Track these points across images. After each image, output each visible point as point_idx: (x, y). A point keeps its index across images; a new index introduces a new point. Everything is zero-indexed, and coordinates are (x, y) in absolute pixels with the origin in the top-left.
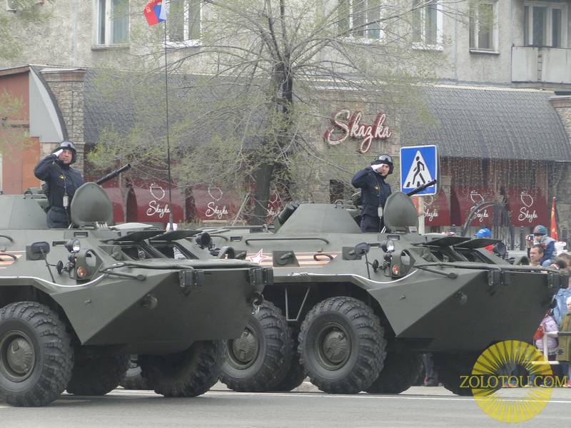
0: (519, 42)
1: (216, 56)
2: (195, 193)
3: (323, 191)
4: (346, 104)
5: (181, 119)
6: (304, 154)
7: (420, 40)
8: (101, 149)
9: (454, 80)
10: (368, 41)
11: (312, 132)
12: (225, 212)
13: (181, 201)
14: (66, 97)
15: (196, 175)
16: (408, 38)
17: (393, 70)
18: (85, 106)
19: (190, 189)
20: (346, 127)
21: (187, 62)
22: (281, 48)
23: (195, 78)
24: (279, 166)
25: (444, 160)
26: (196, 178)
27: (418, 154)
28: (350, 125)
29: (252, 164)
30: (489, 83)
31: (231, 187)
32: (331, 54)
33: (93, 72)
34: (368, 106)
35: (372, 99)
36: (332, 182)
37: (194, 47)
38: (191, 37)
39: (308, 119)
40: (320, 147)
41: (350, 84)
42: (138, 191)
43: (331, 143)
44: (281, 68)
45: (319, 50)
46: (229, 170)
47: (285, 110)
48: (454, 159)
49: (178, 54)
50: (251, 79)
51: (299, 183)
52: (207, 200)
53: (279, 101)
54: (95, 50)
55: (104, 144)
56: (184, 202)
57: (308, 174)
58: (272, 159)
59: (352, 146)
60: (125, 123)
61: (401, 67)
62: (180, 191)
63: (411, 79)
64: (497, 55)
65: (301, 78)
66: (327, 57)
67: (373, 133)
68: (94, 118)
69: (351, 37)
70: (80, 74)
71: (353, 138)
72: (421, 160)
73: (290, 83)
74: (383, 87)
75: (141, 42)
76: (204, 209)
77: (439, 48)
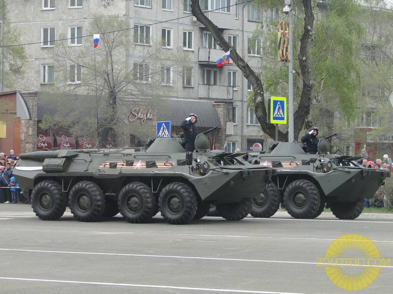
0: (201, 83)
1: (87, 87)
2: (79, 139)
3: (127, 138)
4: (136, 106)
5: (74, 111)
6: (121, 124)
7: (164, 82)
8: (44, 122)
9: (177, 97)
10: (145, 82)
11: (123, 116)
12: (90, 146)
13: (74, 142)
14: (31, 103)
15: (79, 132)
16: (160, 81)
17: (154, 93)
18: (38, 106)
19: (78, 137)
20: (136, 114)
21: (76, 89)
22: (112, 85)
23: (79, 95)
24: (111, 129)
25: (173, 127)
26: (79, 133)
27: (163, 124)
28: (138, 114)
29: (101, 128)
30: (190, 98)
31: (93, 137)
32: (131, 87)
33: (41, 93)
34: (144, 106)
35: (146, 104)
36: (131, 135)
37: (79, 84)
38: (78, 80)
39: (122, 111)
40: (126, 122)
41: (138, 98)
42: (58, 138)
43: (131, 120)
44: (112, 92)
45: (126, 85)
46: (92, 130)
47: (113, 108)
48: (176, 127)
49: (73, 86)
50: (101, 96)
51: (119, 135)
52: (83, 141)
53: (111, 104)
54: (41, 85)
55: (45, 120)
56: (75, 142)
57: (122, 132)
58: (108, 126)
59: (138, 121)
60: (53, 112)
61: (157, 92)
62: (73, 138)
63: (160, 96)
64: (193, 88)
65: (119, 96)
66: (129, 88)
67: (146, 116)
68: (41, 110)
69: (138, 80)
70: (36, 94)
71: (139, 118)
72: (165, 127)
73: (115, 97)
74: (150, 99)
75: (59, 82)
76: (83, 145)
77: (171, 85)
